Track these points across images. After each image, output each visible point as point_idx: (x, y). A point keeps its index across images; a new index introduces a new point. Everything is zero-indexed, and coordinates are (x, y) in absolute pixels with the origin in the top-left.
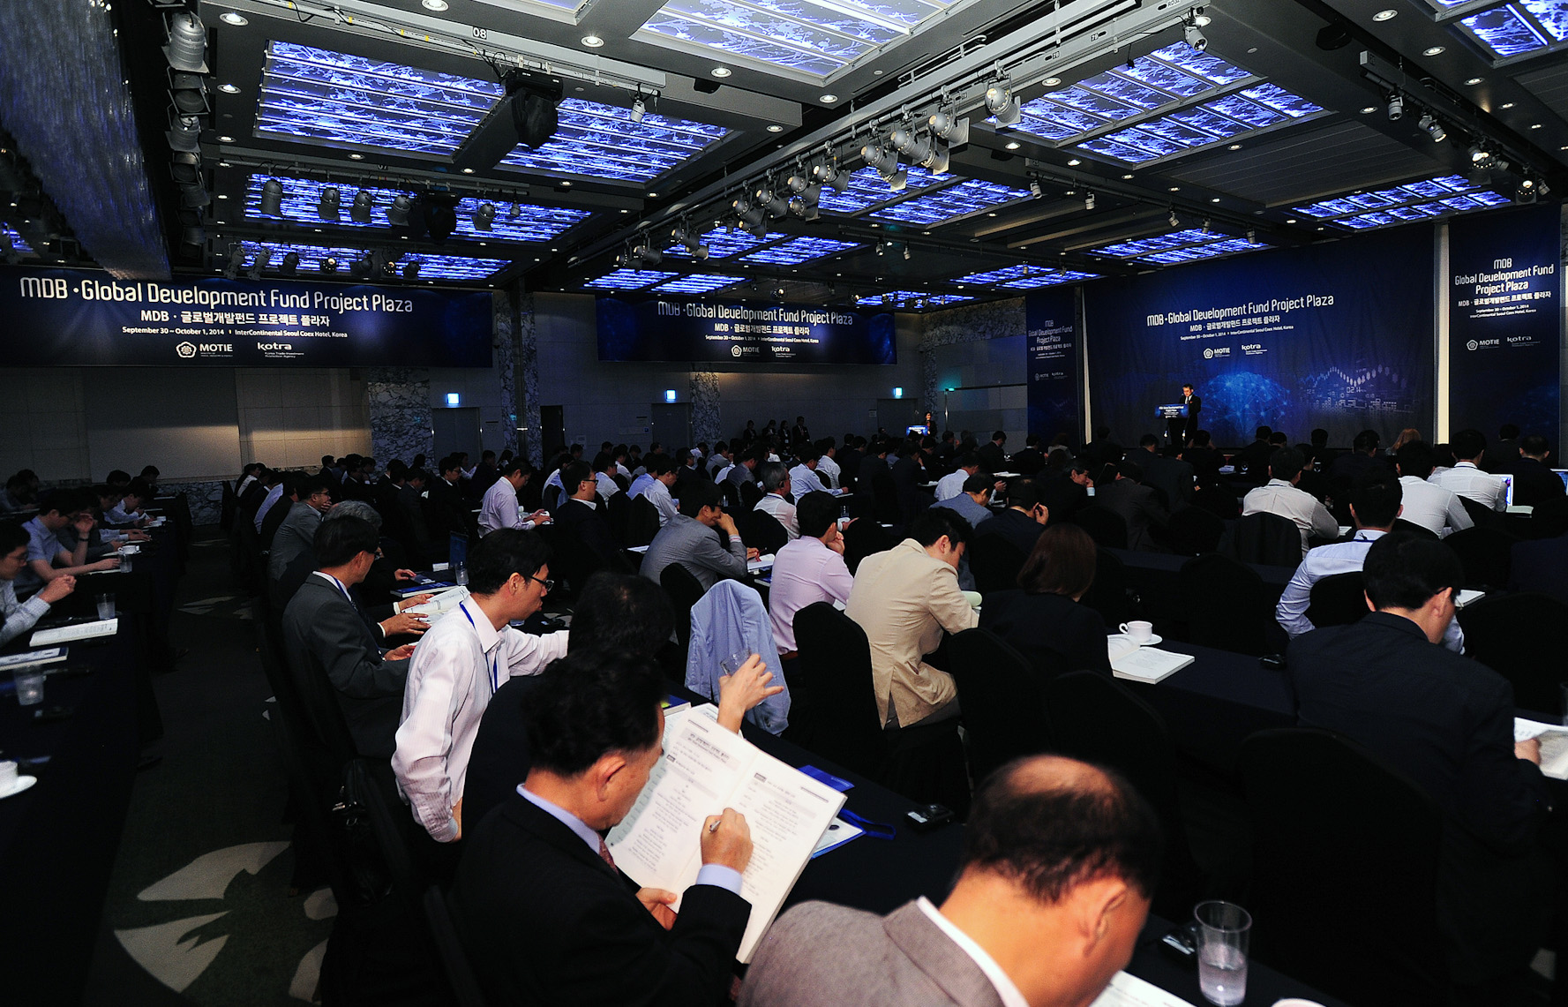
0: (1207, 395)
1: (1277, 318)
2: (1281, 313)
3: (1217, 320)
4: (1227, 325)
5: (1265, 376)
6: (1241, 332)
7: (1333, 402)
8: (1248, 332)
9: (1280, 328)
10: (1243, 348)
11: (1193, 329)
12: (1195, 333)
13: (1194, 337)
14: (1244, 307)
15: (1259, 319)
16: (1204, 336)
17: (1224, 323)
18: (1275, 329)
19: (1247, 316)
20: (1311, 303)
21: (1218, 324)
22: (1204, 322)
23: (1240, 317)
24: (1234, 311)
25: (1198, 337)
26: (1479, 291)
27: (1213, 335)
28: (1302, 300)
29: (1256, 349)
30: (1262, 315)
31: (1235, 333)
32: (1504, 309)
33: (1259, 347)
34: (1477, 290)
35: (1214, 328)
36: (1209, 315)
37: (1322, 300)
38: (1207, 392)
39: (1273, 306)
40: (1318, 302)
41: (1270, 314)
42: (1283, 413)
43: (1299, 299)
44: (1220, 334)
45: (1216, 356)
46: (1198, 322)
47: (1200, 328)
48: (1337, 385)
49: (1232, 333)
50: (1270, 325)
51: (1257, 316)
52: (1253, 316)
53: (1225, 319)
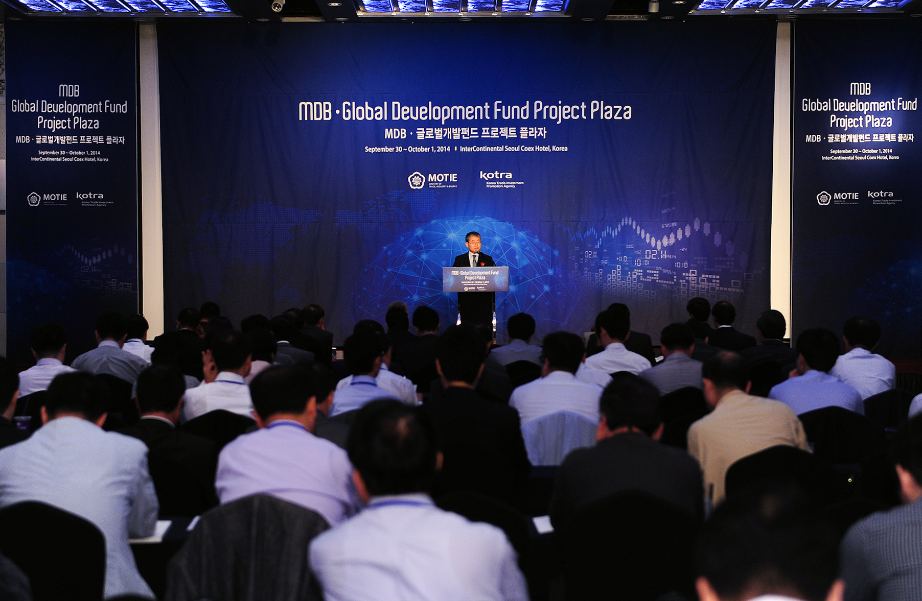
0: (410, 252)
1: (543, 132)
2: (549, 124)
3: (435, 124)
4: (455, 133)
5: (520, 224)
6: (479, 149)
7: (624, 273)
8: (492, 149)
9: (546, 149)
10: (482, 175)
11: (389, 134)
12: (392, 143)
13: (391, 150)
14: (487, 107)
15: (512, 130)
16: (411, 149)
17: (448, 131)
18: (538, 148)
19: (491, 123)
20: (597, 114)
21: (438, 131)
22: (412, 126)
23: (479, 124)
24: (468, 112)
25: (399, 149)
26: (834, 123)
27: (427, 150)
28: (583, 106)
29: (504, 179)
30: (517, 123)
31: (469, 149)
32: (864, 151)
33: (509, 176)
34: (832, 121)
35: (430, 136)
36: (421, 113)
37: (615, 111)
38: (411, 248)
39: (536, 111)
40: (608, 113)
41: (530, 123)
42: (547, 288)
43: (580, 105)
44: (441, 149)
45: (431, 186)
46: (400, 124)
47: (403, 134)
48: (631, 246)
49: (462, 149)
50: (530, 141)
51: (509, 124)
52: (501, 123)
53: (450, 123)
